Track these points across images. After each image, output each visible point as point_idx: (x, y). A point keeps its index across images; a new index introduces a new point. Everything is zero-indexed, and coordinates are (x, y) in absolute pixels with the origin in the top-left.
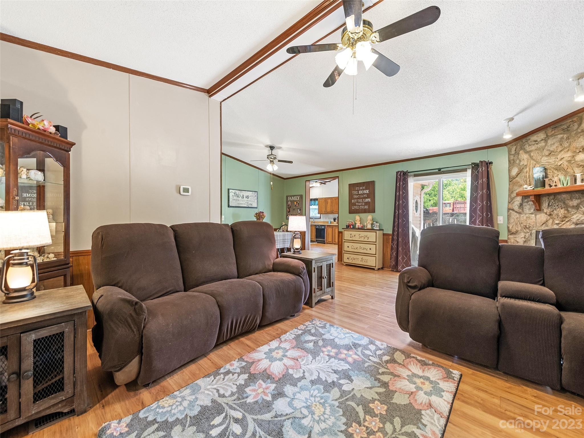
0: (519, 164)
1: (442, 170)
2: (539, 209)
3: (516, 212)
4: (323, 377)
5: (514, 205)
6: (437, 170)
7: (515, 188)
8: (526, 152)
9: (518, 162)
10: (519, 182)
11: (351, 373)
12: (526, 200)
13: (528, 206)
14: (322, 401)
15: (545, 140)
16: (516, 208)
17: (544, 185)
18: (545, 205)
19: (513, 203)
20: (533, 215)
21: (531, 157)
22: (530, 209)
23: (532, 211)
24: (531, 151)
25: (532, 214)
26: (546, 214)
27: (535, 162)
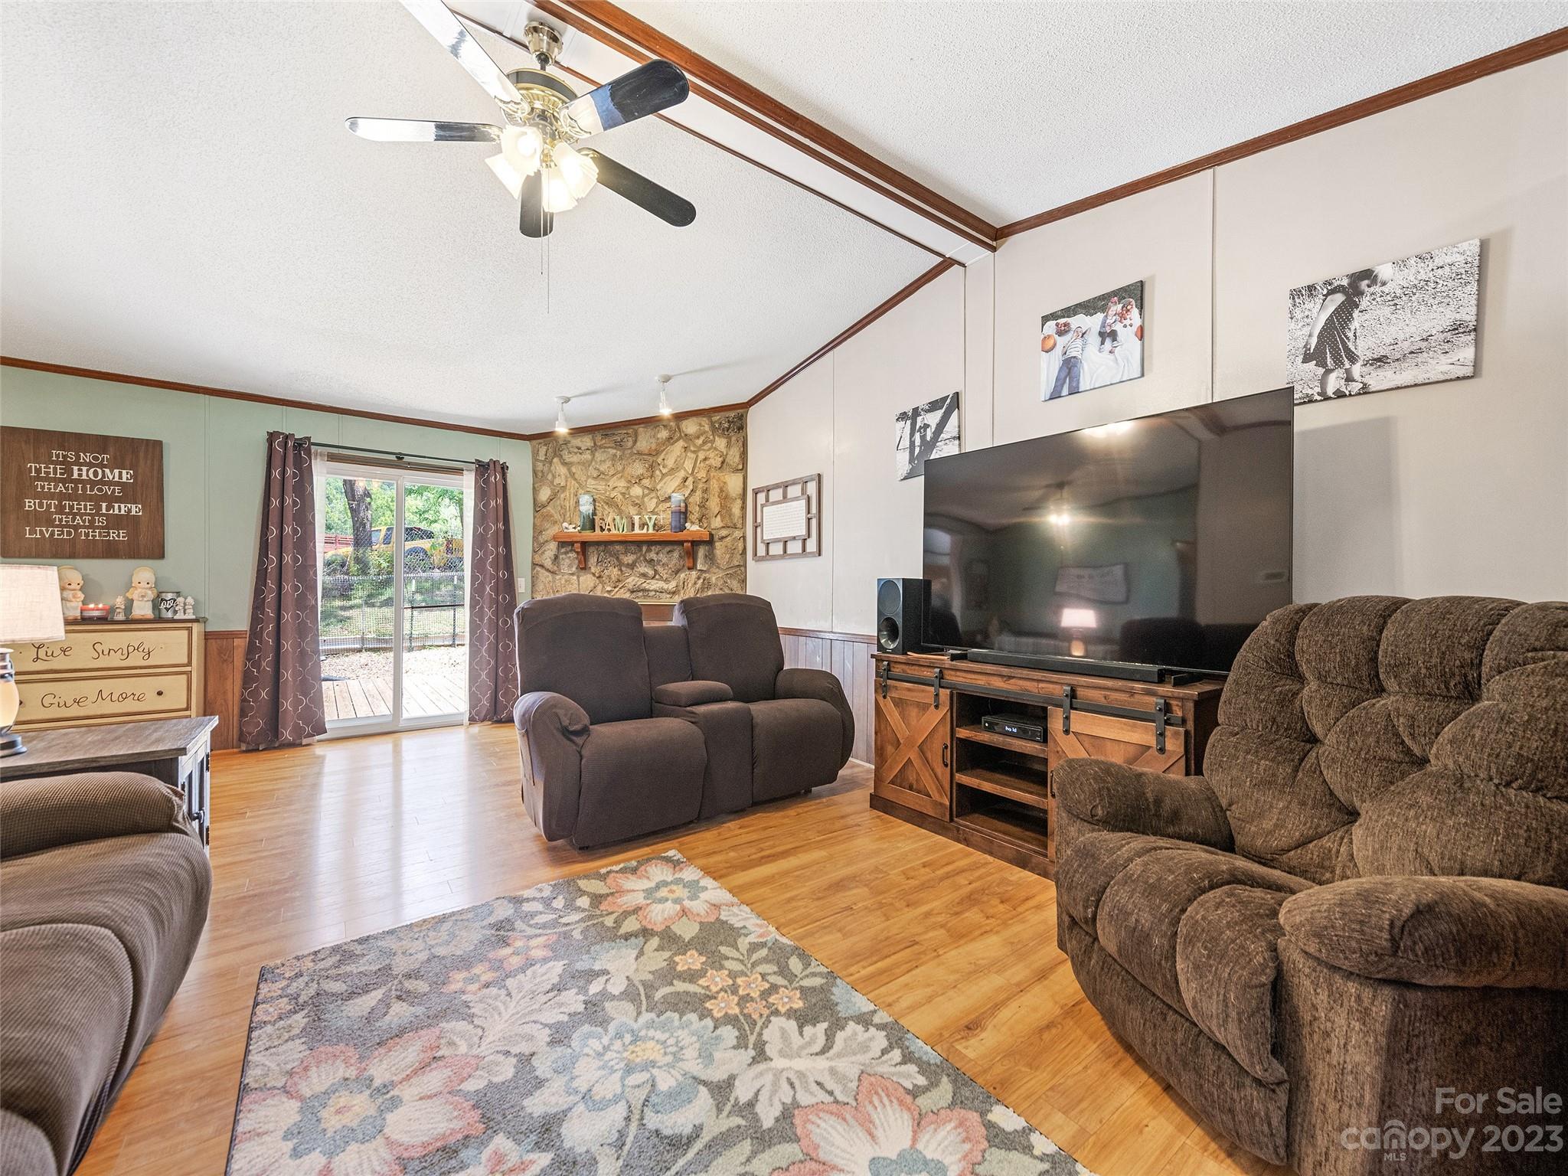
0: (552, 482)
1: (407, 459)
2: (584, 567)
3: (548, 570)
4: (554, 1016)
5: (544, 557)
6: (393, 458)
7: (547, 525)
8: (564, 464)
9: (550, 477)
10: (552, 516)
11: (582, 965)
12: (563, 550)
13: (567, 560)
14: (628, 1038)
15: (594, 449)
16: (548, 563)
17: (593, 528)
18: (593, 560)
19: (543, 553)
20: (575, 577)
21: (573, 475)
22: (570, 566)
23: (574, 569)
24: (571, 464)
25: (573, 574)
26: (594, 574)
27: (577, 485)
